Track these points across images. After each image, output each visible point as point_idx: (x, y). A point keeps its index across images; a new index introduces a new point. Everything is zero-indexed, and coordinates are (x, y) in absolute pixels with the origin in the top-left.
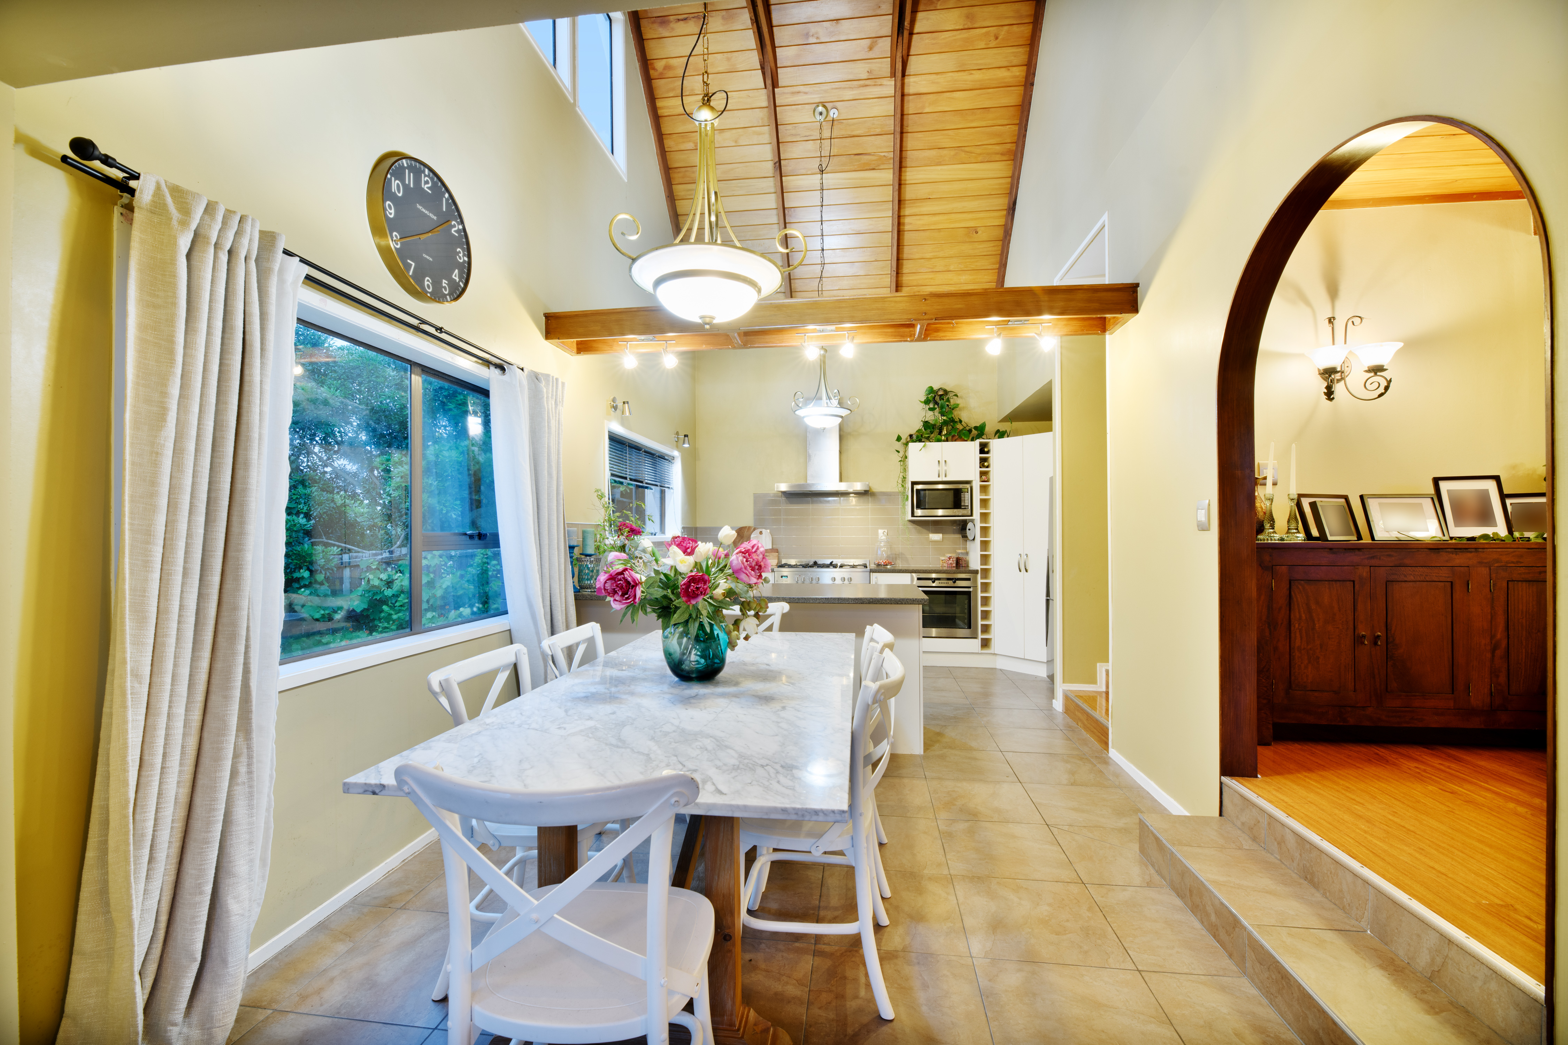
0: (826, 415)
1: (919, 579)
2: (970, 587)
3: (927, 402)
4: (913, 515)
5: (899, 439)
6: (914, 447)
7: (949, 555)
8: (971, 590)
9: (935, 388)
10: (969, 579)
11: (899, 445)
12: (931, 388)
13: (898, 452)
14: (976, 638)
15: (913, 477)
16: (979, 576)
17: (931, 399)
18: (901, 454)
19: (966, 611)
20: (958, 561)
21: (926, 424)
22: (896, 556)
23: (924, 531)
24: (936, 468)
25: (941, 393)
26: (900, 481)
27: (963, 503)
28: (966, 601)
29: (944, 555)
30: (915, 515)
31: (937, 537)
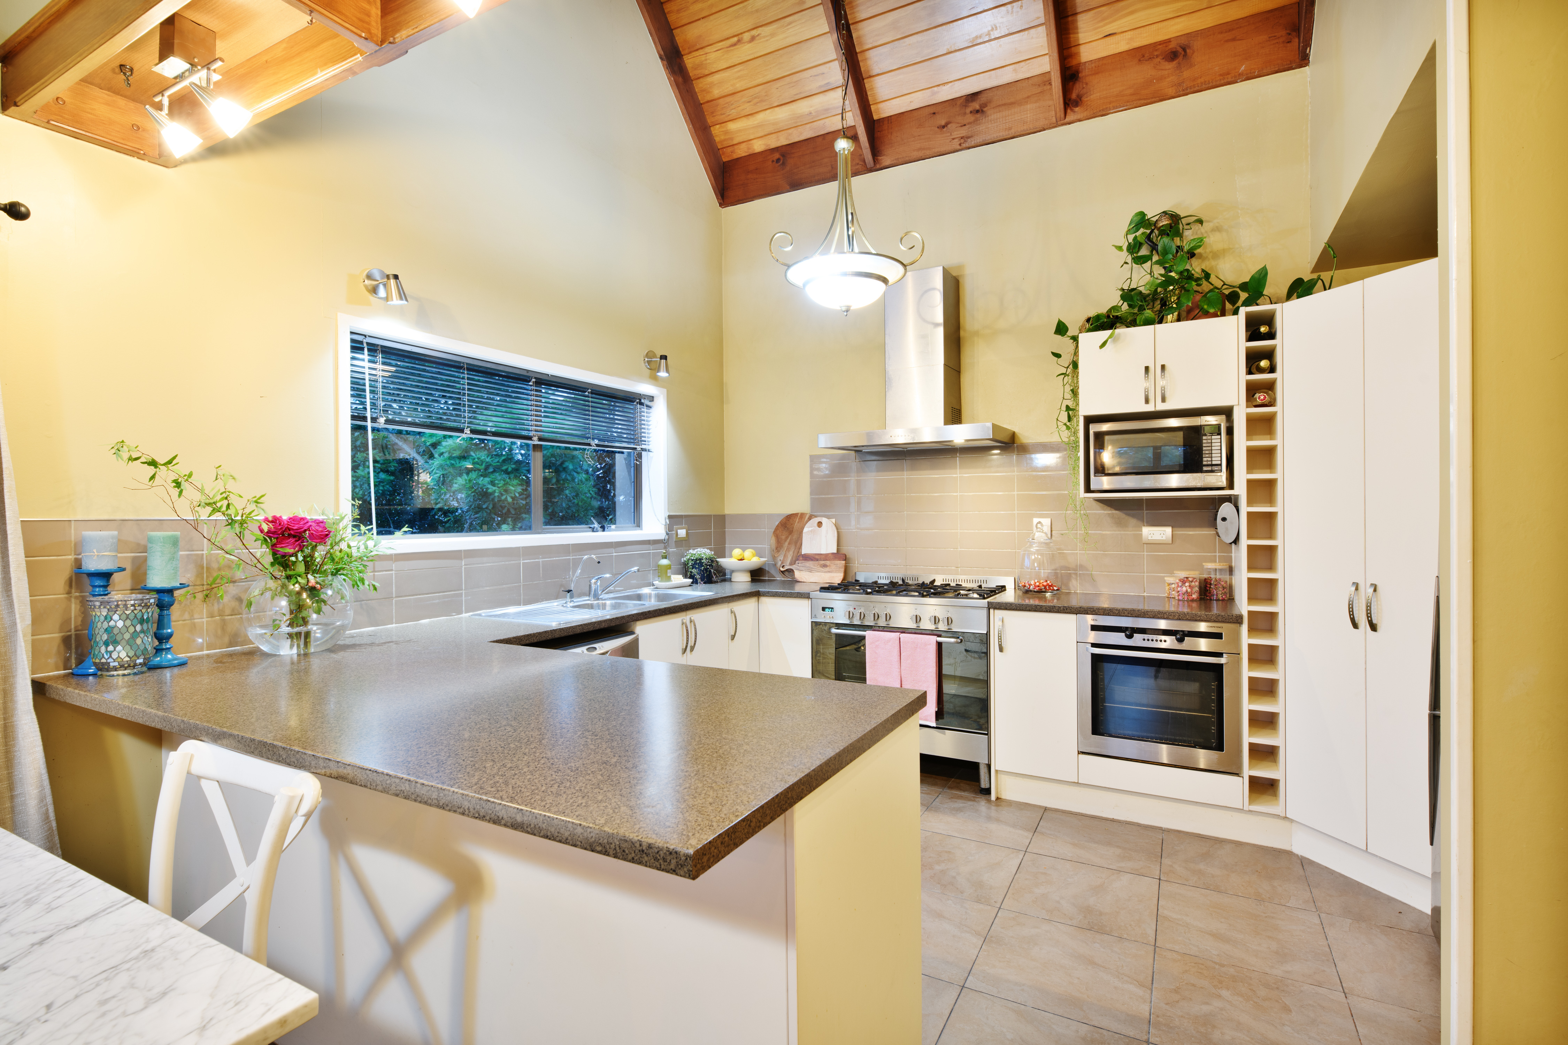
0: (846, 274)
1: (1094, 628)
2: (1220, 655)
3: (1133, 248)
4: (1088, 489)
5: (1061, 329)
6: (1090, 341)
7: (1183, 574)
8: (1222, 660)
9: (1152, 212)
10: (1218, 636)
11: (1063, 344)
12: (1142, 214)
13: (1058, 356)
14: (1237, 774)
15: (1088, 407)
16: (1245, 628)
17: (1142, 239)
18: (1066, 360)
19: (1213, 706)
20: (1206, 590)
21: (1128, 295)
22: (1066, 574)
23: (1133, 521)
24: (1141, 384)
25: (1165, 222)
26: (1064, 417)
27: (1206, 460)
28: (1214, 685)
29: (1171, 573)
30: (1092, 487)
31: (1161, 533)
